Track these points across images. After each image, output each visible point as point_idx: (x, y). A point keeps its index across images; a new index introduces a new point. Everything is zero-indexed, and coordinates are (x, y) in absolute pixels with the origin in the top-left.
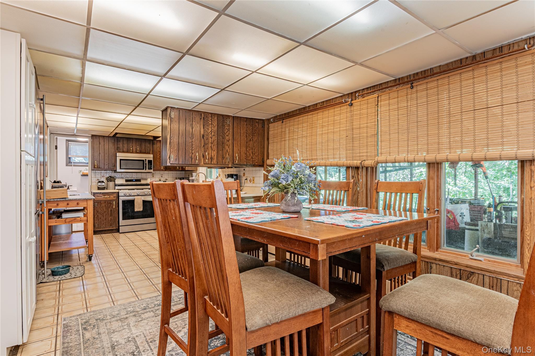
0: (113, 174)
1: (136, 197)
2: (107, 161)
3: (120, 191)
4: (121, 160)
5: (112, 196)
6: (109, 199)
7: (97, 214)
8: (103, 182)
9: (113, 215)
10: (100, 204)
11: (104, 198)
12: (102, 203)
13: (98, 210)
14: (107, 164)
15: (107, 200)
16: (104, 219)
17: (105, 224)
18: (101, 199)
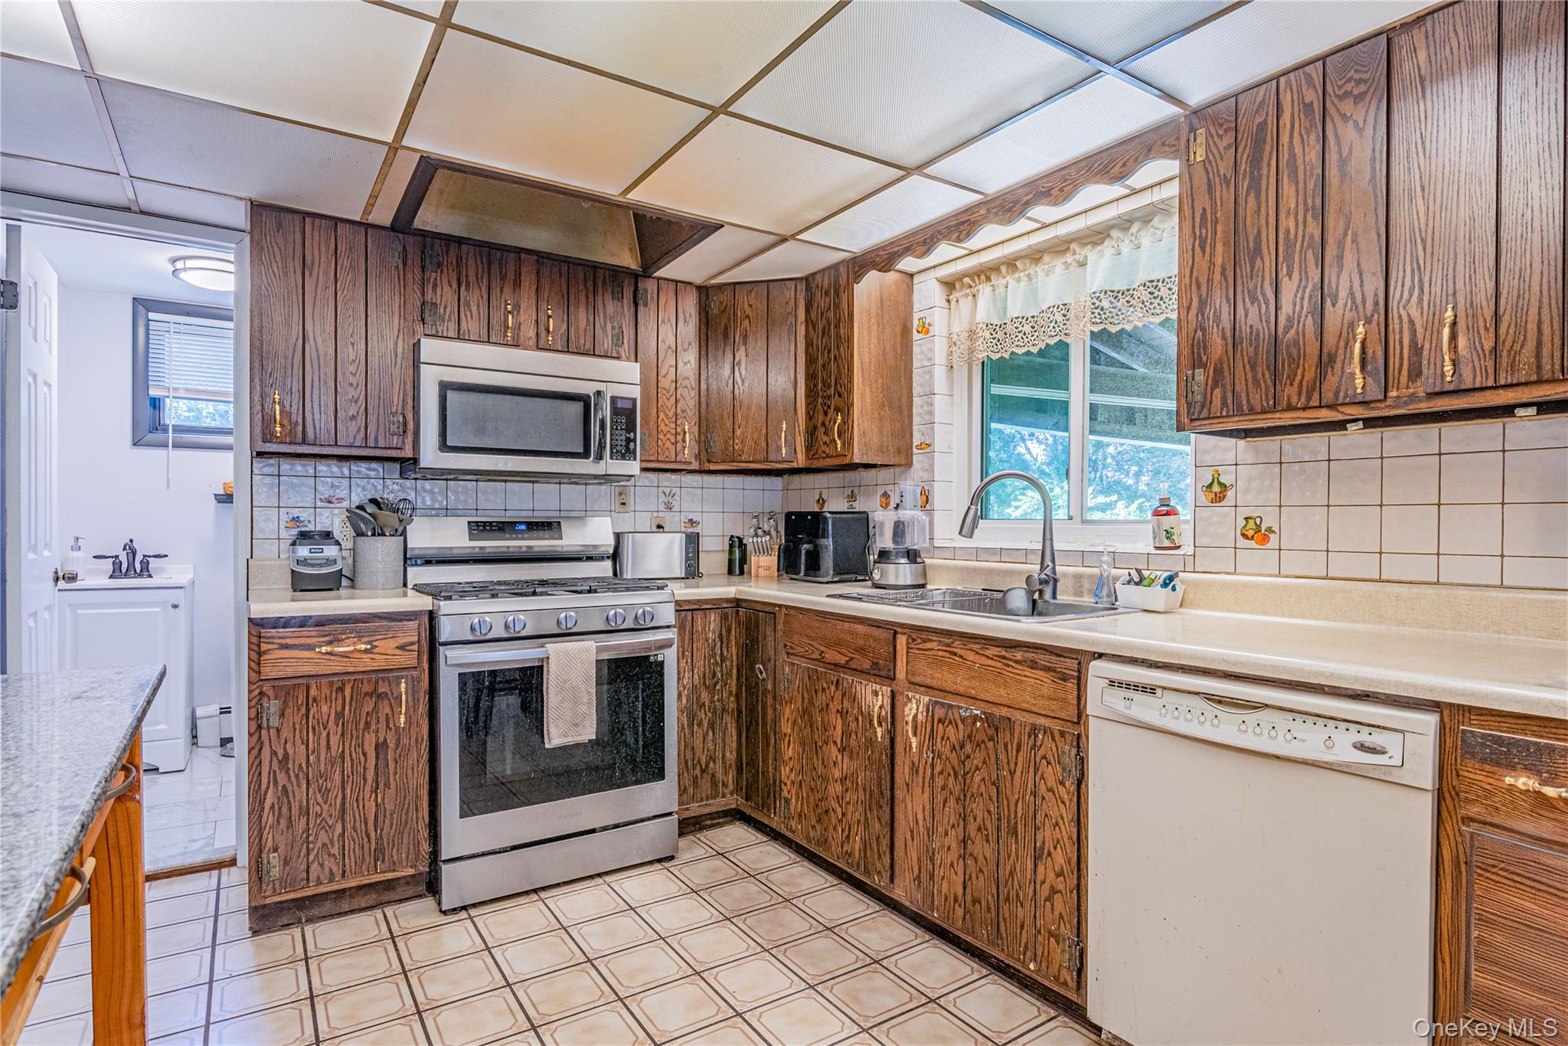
0: (392, 487)
1: (553, 648)
2: (352, 393)
3: (445, 607)
4: (445, 387)
5: (387, 645)
6: (367, 663)
7: (282, 778)
8: (327, 535)
9: (395, 779)
10: (302, 705)
11: (328, 657)
12: (313, 692)
13: (285, 750)
14: (353, 417)
15: (351, 670)
16: (331, 816)
17: (335, 851)
18: (309, 668)
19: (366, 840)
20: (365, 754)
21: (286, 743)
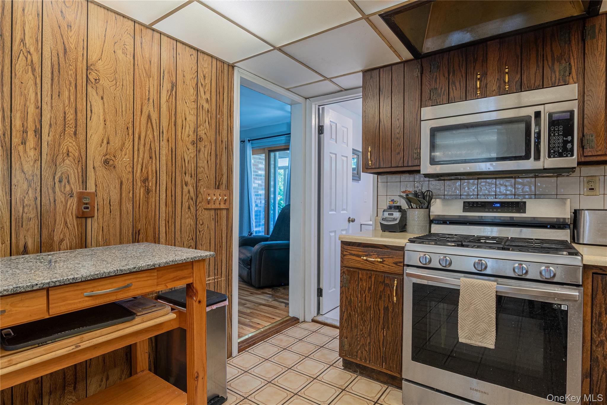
2: (398, 142)
4: (433, 131)
5: (389, 261)
9: (392, 327)
10: (356, 280)
11: (366, 262)
12: (360, 276)
13: (350, 297)
14: (399, 153)
15: (375, 269)
16: (366, 332)
17: (367, 349)
18: (359, 265)
19: (379, 350)
20: (379, 310)
21: (351, 295)
